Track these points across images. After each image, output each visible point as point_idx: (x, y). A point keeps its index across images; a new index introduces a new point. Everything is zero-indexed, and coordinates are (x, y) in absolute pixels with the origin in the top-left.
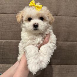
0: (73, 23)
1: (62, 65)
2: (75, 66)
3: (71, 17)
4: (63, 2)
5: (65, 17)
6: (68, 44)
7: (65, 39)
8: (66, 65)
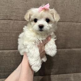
0: (70, 29)
1: (60, 75)
2: (74, 75)
3: (68, 23)
4: (60, 7)
5: (62, 23)
6: (66, 51)
7: (63, 46)
8: (64, 74)
